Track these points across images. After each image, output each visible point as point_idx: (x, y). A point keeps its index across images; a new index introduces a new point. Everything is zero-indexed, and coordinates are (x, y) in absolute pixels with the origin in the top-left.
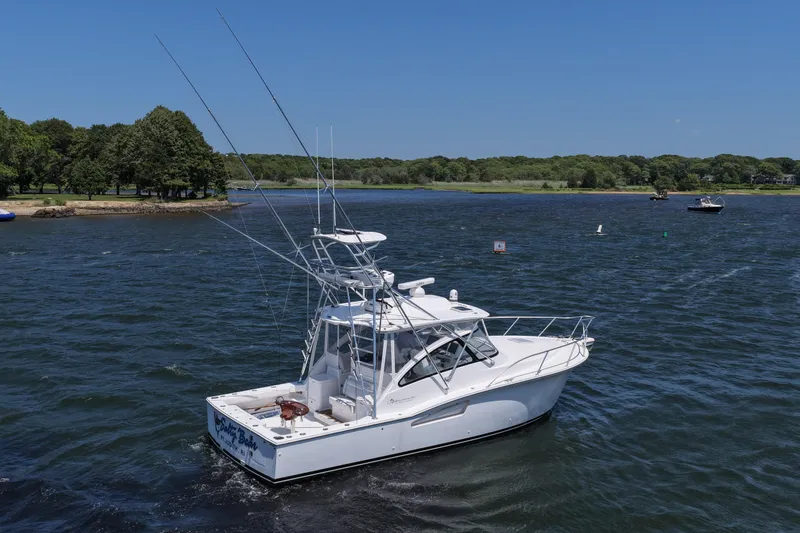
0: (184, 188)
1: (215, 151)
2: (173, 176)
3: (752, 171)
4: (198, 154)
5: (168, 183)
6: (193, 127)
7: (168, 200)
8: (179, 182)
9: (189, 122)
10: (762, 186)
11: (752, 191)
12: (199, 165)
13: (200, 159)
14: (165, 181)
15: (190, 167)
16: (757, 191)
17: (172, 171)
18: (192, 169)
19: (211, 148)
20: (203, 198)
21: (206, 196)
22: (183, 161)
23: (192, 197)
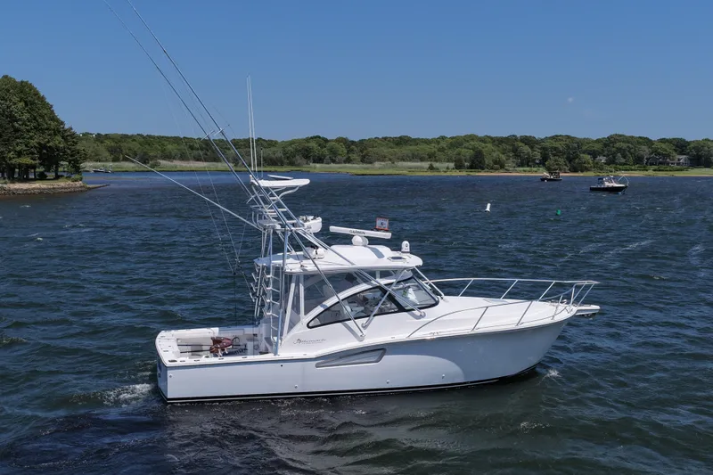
0: (34, 167)
1: (67, 127)
2: (19, 154)
3: (645, 151)
4: (47, 129)
5: (13, 161)
6: (42, 99)
7: (13, 180)
8: (26, 160)
9: (37, 94)
10: (656, 167)
11: (646, 173)
12: (49, 142)
13: (49, 135)
14: (10, 159)
15: (39, 143)
16: (650, 172)
17: (18, 148)
18: (42, 147)
19: (62, 123)
20: (54, 179)
21: (57, 177)
22: (31, 138)
23: (42, 177)
